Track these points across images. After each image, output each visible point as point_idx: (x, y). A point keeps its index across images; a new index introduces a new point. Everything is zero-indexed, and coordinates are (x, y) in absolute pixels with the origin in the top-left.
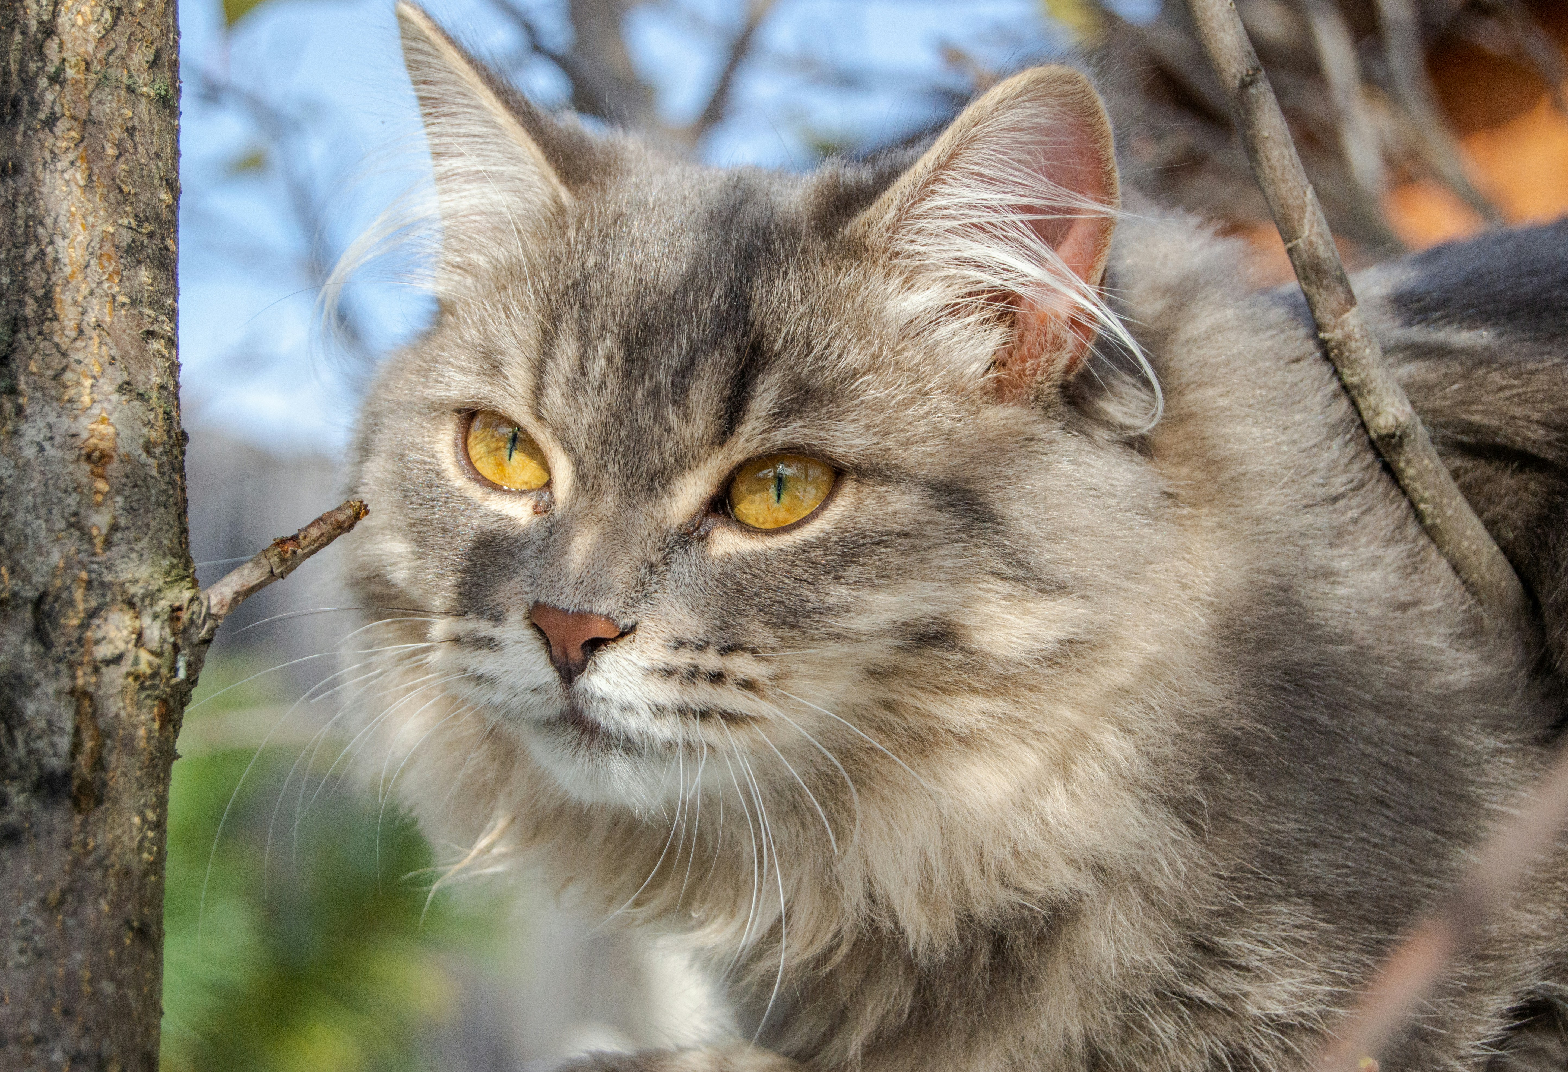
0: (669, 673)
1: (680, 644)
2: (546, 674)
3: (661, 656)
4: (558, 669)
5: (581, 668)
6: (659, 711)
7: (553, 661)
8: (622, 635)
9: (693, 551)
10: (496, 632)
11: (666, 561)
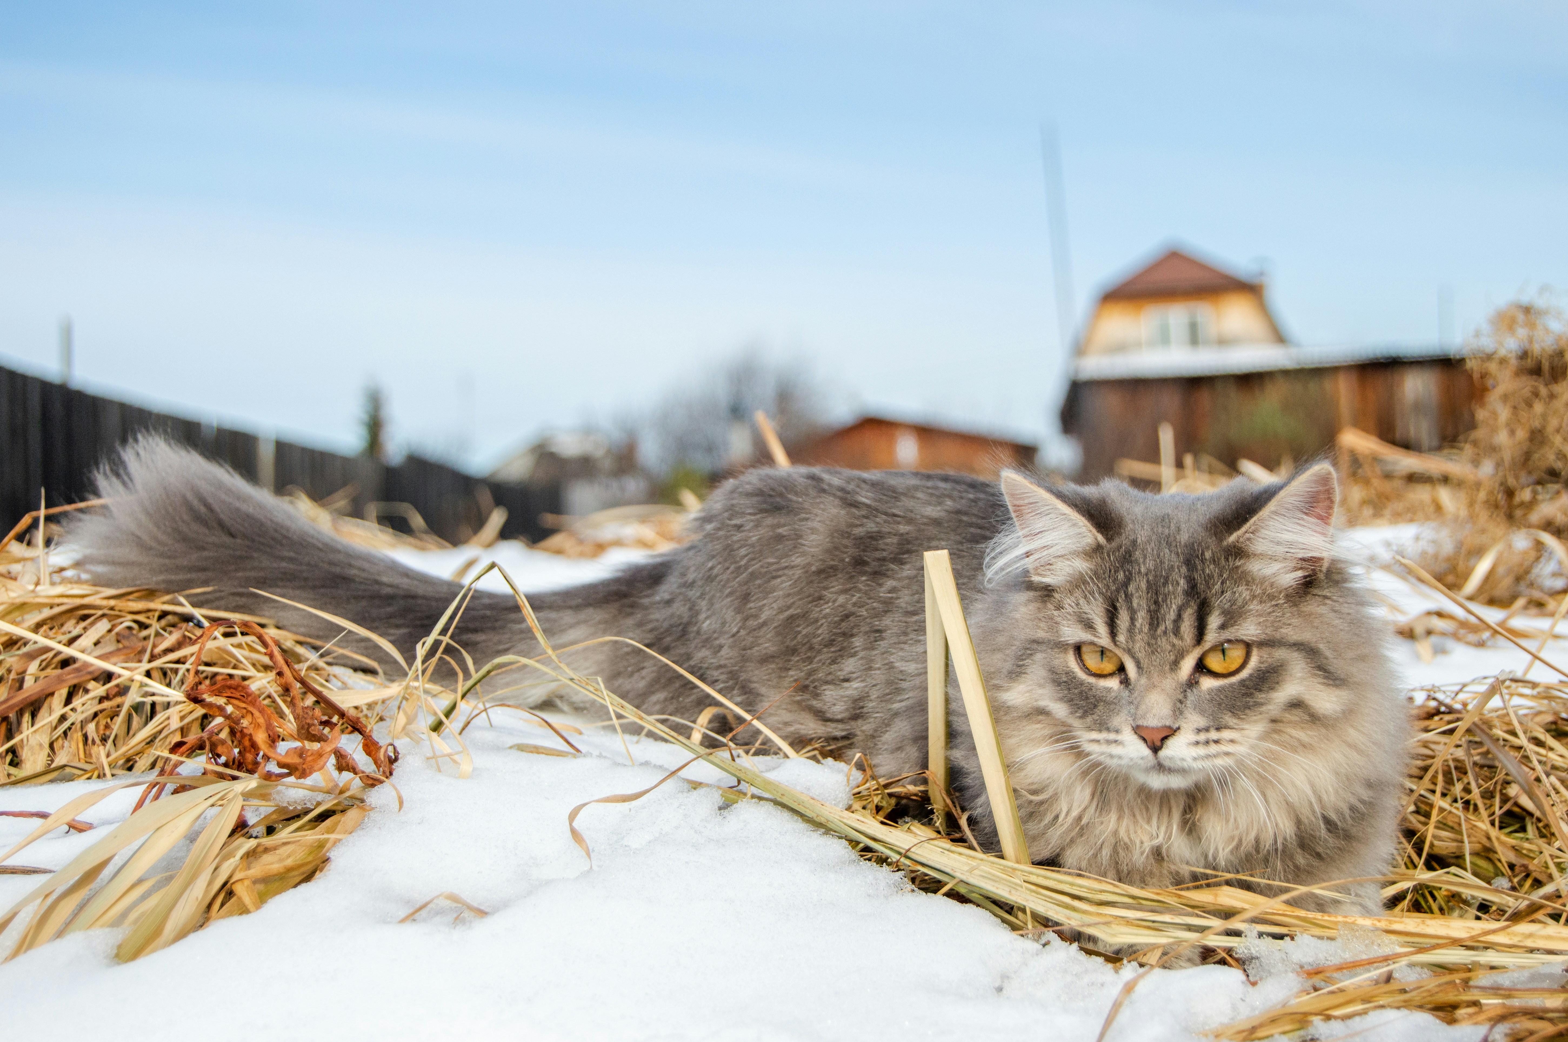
0: (1197, 743)
1: (1199, 731)
2: (1146, 751)
3: (1193, 737)
4: (1151, 749)
5: (1160, 748)
6: (1195, 759)
7: (1148, 746)
8: (1175, 731)
9: (1194, 690)
10: (1119, 737)
11: (1185, 697)
